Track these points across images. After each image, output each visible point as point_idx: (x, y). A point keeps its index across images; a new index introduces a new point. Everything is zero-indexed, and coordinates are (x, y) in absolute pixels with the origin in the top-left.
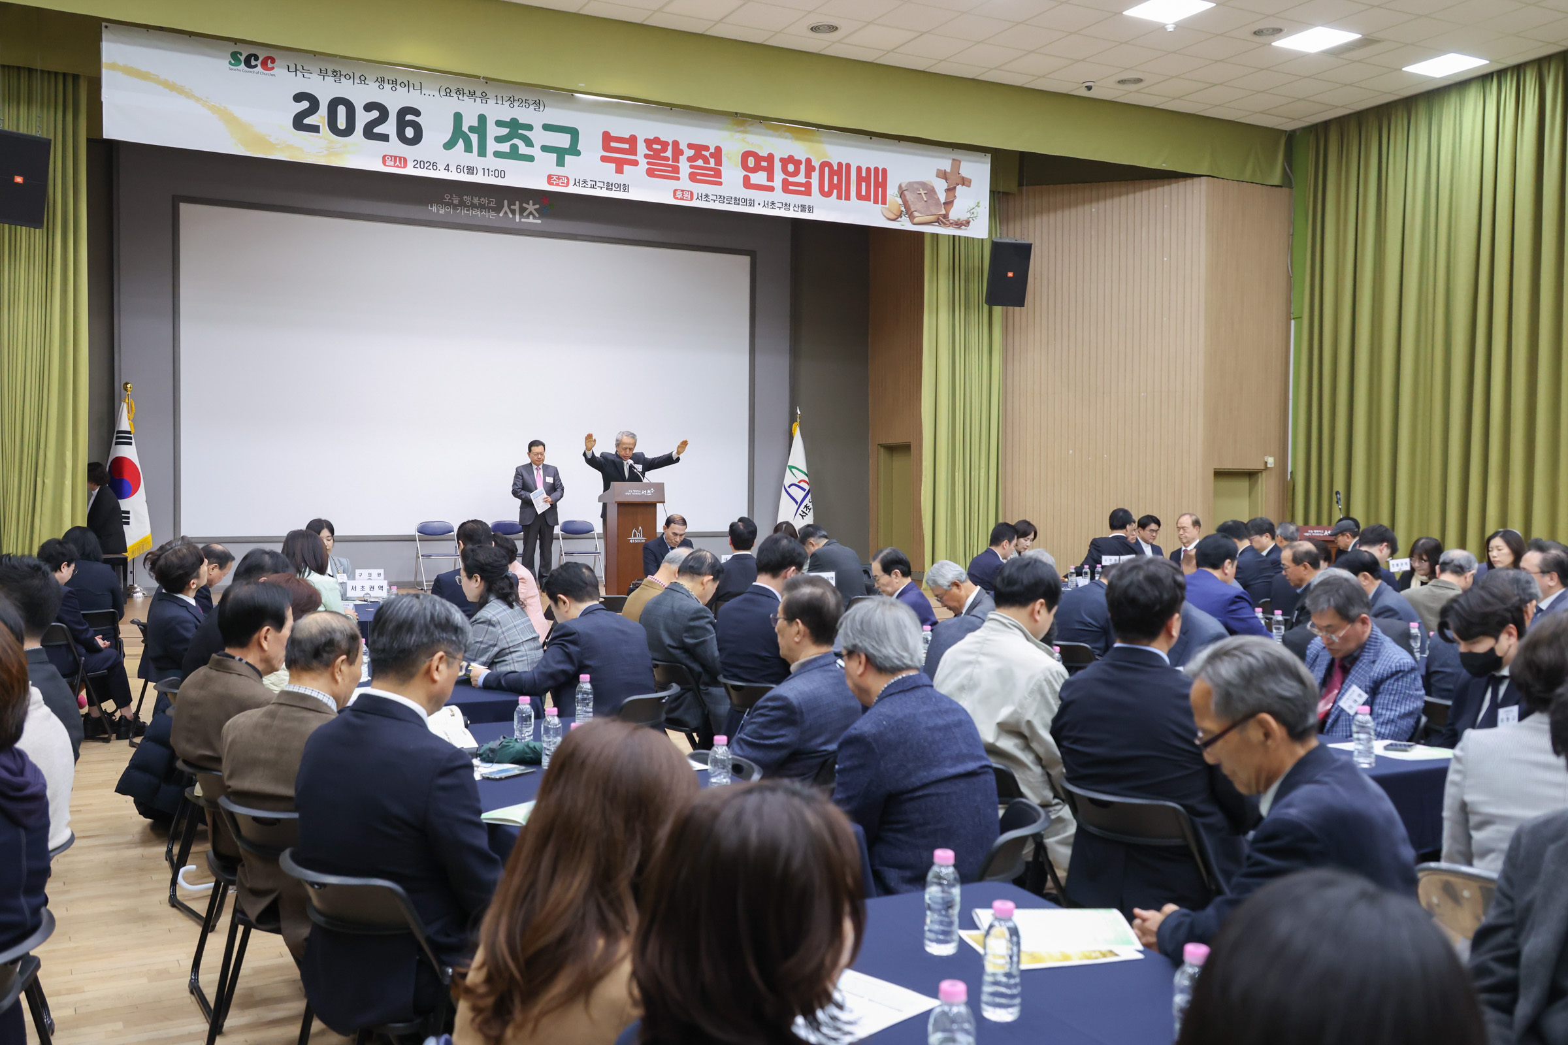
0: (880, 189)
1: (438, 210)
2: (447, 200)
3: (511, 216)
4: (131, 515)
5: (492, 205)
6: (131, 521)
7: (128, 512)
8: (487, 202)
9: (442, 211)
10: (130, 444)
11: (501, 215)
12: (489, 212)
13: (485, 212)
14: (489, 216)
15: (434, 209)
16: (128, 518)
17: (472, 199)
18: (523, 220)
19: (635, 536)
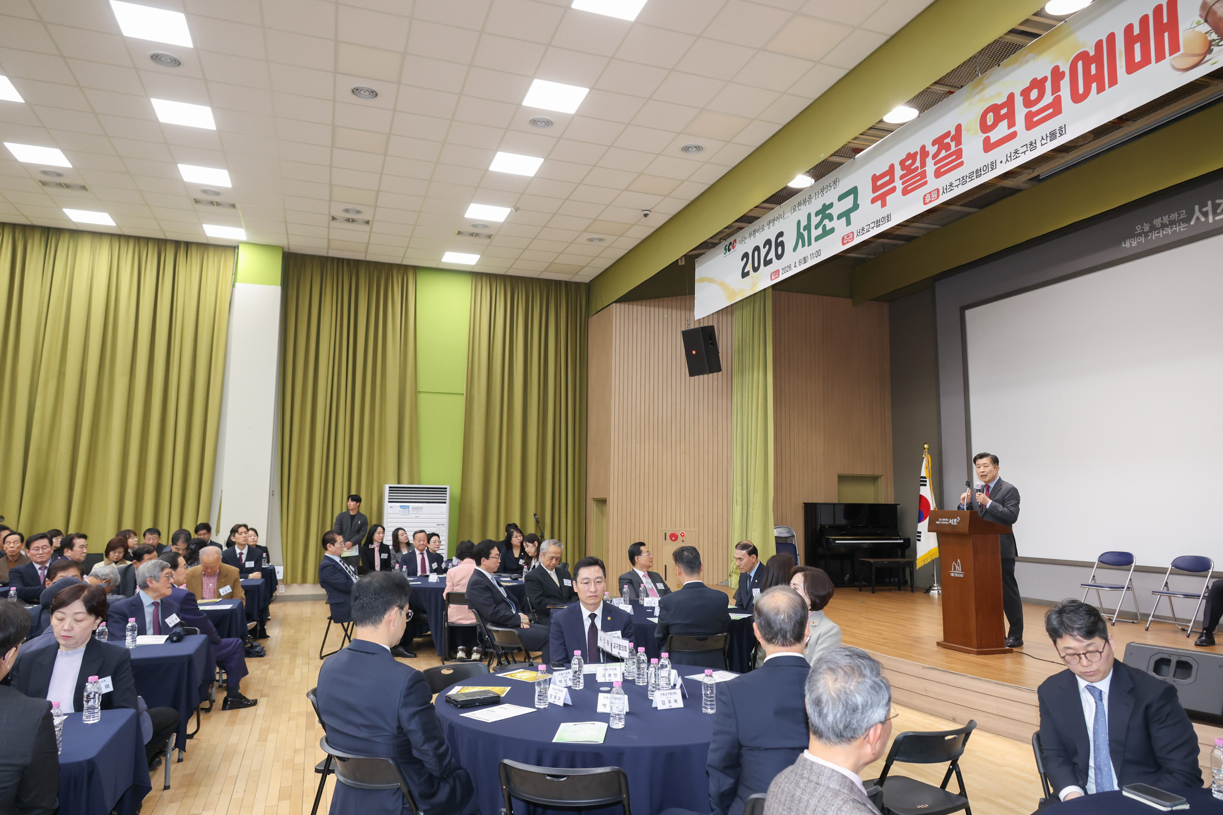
0: (1166, 35)
1: (1131, 244)
2: (1139, 231)
3: (1203, 219)
4: (922, 535)
5: (1182, 217)
6: (922, 538)
7: (920, 533)
8: (1177, 215)
9: (1134, 244)
10: (925, 485)
11: (1192, 223)
12: (1179, 225)
13: (1176, 227)
14: (1180, 229)
15: (1128, 245)
16: (920, 536)
17: (1162, 220)
18: (1217, 218)
19: (955, 570)
